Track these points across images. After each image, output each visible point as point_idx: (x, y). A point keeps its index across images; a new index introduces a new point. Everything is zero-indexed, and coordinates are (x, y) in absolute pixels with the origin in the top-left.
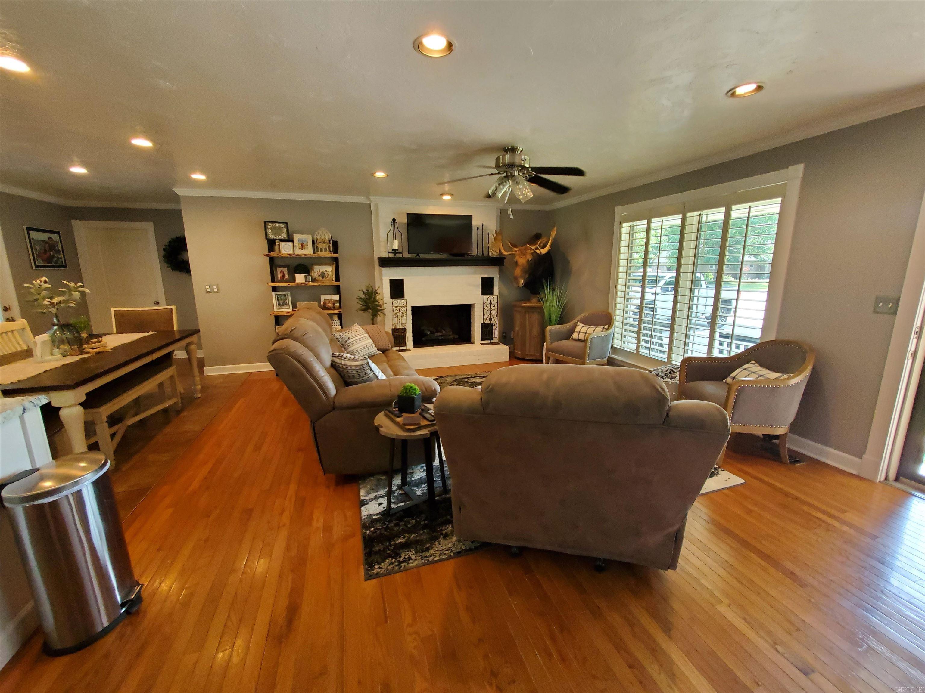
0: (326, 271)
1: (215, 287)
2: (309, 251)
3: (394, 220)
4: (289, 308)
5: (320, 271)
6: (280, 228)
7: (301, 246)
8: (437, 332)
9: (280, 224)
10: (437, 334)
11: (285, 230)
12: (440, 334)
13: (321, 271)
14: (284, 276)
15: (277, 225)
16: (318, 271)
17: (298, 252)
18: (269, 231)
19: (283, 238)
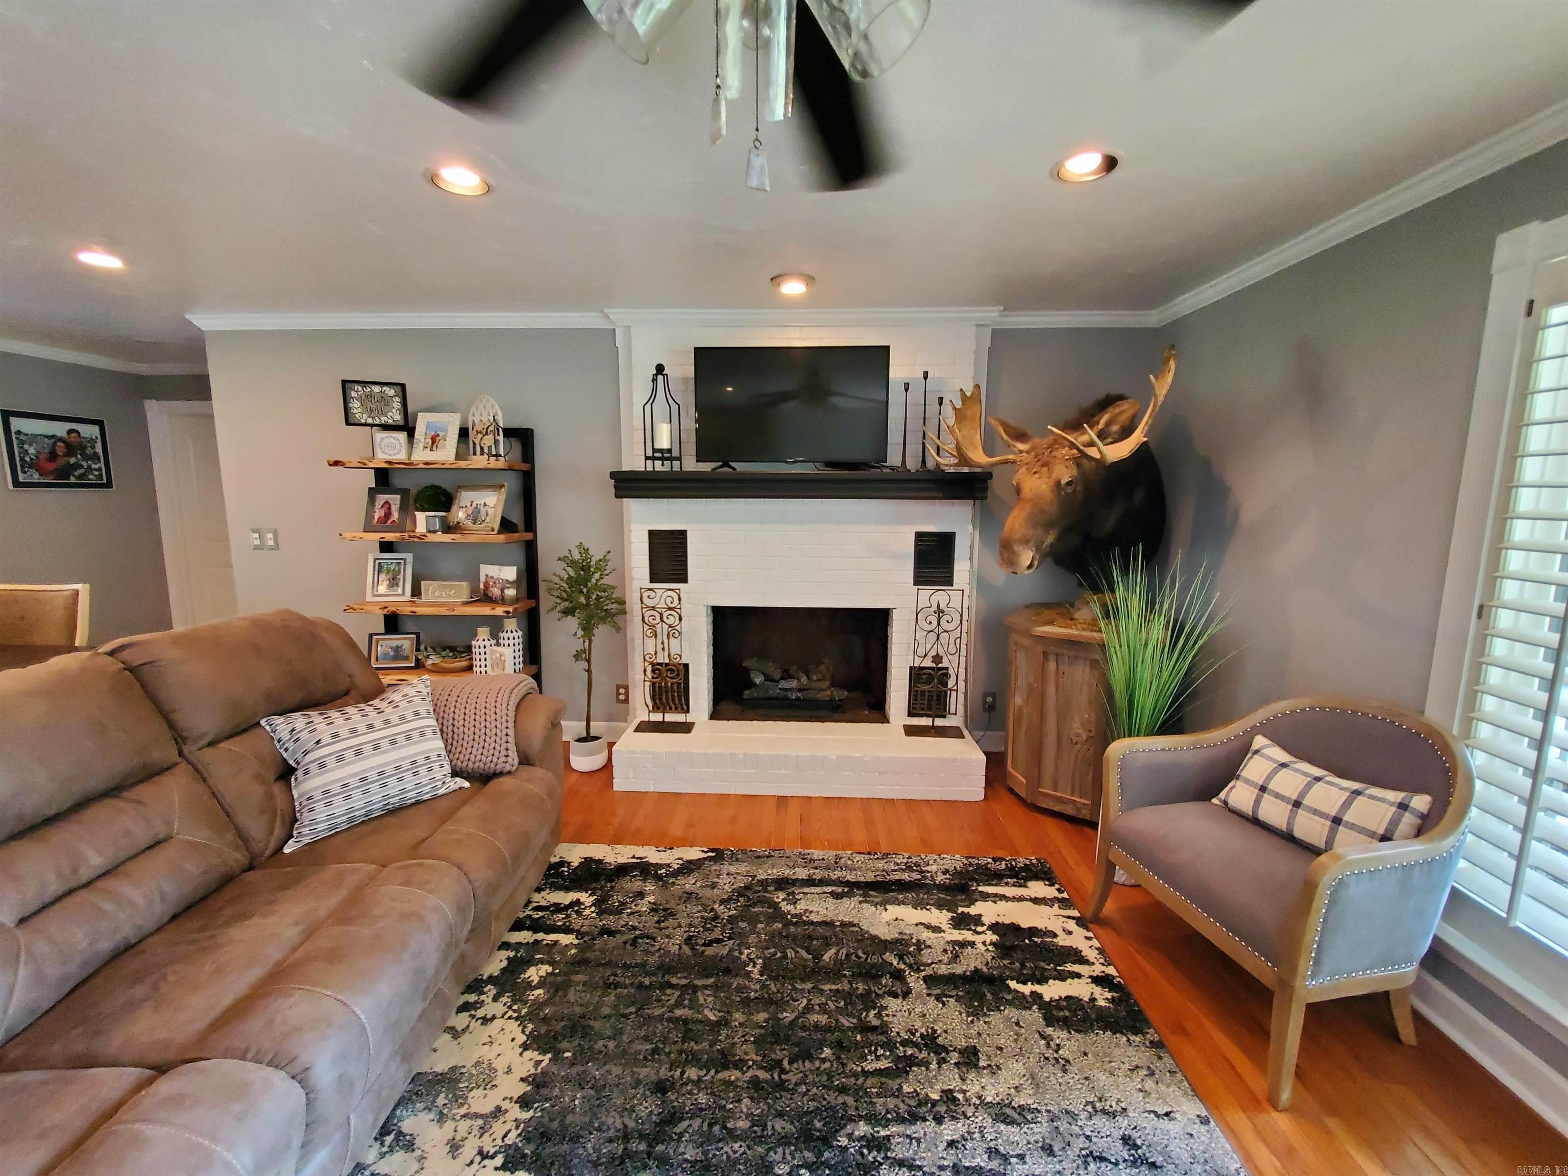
0: (485, 505)
1: (270, 536)
2: (446, 453)
3: (660, 369)
4: (403, 593)
5: (471, 505)
6: (383, 398)
7: (430, 441)
8: (787, 675)
9: (386, 388)
10: (784, 684)
11: (397, 403)
12: (793, 684)
13: (474, 505)
14: (388, 515)
15: (377, 389)
16: (469, 505)
17: (421, 455)
18: (355, 405)
19: (390, 421)
